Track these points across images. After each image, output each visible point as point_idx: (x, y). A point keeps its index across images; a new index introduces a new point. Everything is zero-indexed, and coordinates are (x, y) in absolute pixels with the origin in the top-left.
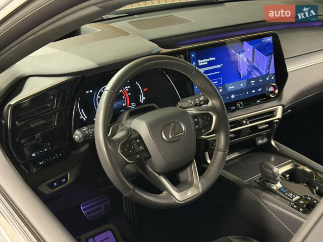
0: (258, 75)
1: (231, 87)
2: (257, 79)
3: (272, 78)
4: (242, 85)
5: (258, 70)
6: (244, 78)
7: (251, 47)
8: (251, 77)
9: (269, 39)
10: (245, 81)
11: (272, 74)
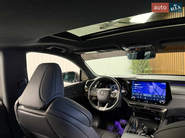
0: (157, 94)
1: (145, 95)
2: (156, 96)
3: (164, 97)
4: (150, 96)
5: (157, 93)
6: (151, 94)
7: (156, 84)
8: (154, 94)
9: (165, 84)
10: (152, 95)
11: (164, 96)
